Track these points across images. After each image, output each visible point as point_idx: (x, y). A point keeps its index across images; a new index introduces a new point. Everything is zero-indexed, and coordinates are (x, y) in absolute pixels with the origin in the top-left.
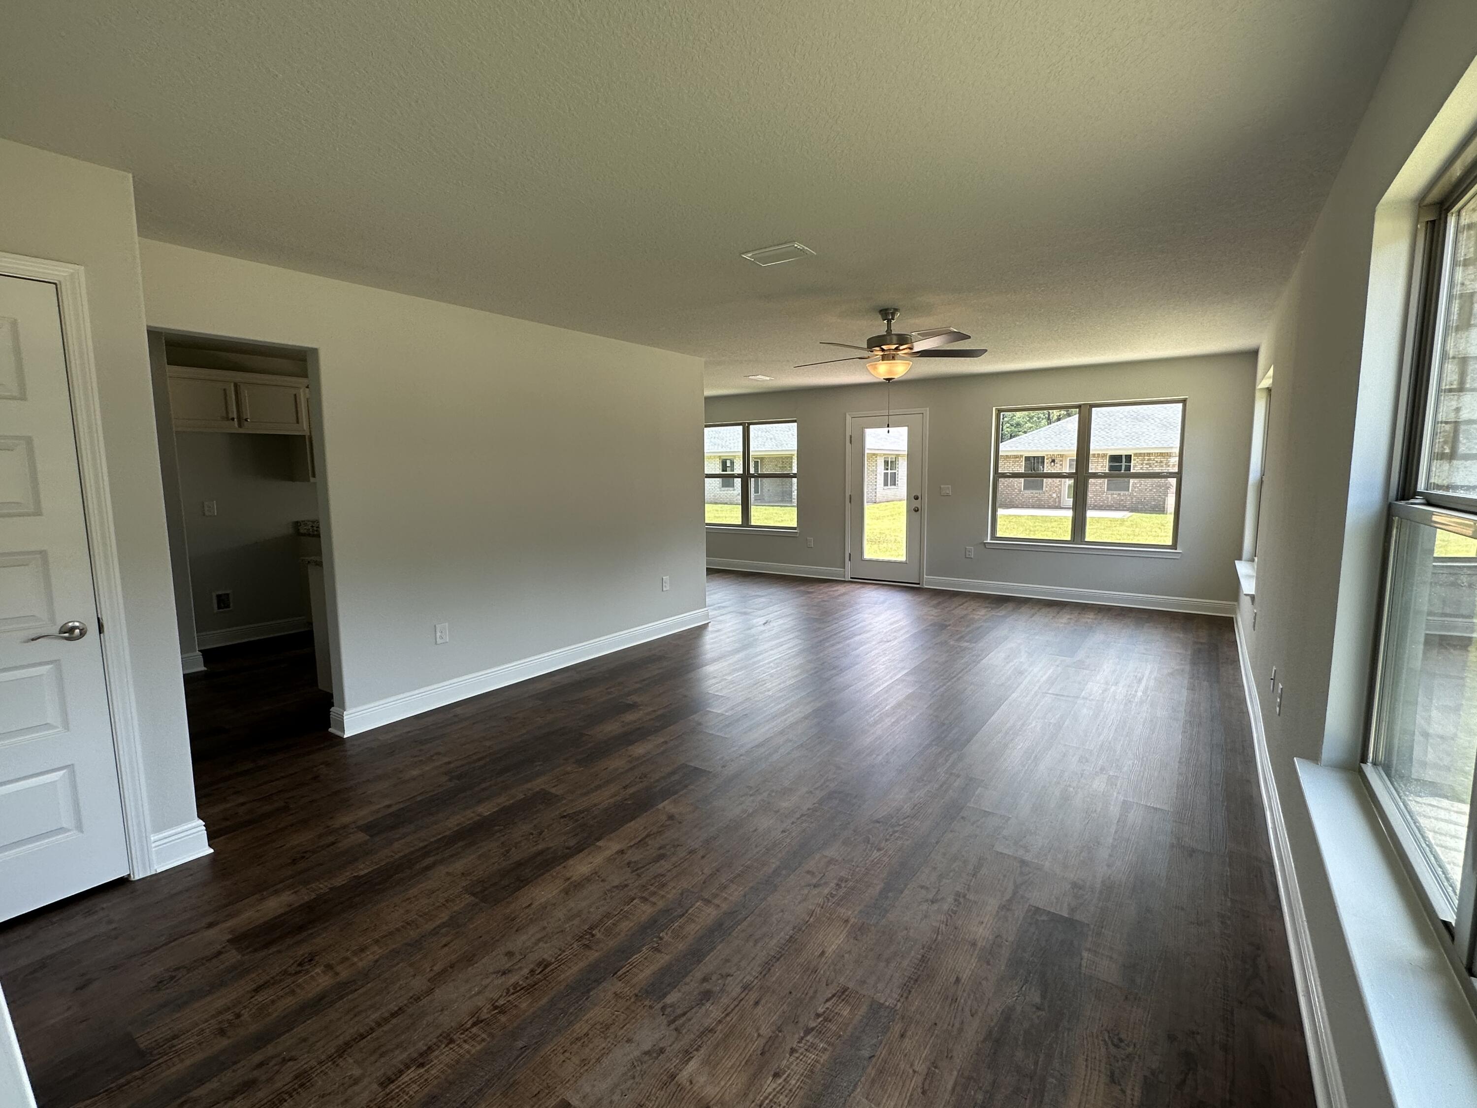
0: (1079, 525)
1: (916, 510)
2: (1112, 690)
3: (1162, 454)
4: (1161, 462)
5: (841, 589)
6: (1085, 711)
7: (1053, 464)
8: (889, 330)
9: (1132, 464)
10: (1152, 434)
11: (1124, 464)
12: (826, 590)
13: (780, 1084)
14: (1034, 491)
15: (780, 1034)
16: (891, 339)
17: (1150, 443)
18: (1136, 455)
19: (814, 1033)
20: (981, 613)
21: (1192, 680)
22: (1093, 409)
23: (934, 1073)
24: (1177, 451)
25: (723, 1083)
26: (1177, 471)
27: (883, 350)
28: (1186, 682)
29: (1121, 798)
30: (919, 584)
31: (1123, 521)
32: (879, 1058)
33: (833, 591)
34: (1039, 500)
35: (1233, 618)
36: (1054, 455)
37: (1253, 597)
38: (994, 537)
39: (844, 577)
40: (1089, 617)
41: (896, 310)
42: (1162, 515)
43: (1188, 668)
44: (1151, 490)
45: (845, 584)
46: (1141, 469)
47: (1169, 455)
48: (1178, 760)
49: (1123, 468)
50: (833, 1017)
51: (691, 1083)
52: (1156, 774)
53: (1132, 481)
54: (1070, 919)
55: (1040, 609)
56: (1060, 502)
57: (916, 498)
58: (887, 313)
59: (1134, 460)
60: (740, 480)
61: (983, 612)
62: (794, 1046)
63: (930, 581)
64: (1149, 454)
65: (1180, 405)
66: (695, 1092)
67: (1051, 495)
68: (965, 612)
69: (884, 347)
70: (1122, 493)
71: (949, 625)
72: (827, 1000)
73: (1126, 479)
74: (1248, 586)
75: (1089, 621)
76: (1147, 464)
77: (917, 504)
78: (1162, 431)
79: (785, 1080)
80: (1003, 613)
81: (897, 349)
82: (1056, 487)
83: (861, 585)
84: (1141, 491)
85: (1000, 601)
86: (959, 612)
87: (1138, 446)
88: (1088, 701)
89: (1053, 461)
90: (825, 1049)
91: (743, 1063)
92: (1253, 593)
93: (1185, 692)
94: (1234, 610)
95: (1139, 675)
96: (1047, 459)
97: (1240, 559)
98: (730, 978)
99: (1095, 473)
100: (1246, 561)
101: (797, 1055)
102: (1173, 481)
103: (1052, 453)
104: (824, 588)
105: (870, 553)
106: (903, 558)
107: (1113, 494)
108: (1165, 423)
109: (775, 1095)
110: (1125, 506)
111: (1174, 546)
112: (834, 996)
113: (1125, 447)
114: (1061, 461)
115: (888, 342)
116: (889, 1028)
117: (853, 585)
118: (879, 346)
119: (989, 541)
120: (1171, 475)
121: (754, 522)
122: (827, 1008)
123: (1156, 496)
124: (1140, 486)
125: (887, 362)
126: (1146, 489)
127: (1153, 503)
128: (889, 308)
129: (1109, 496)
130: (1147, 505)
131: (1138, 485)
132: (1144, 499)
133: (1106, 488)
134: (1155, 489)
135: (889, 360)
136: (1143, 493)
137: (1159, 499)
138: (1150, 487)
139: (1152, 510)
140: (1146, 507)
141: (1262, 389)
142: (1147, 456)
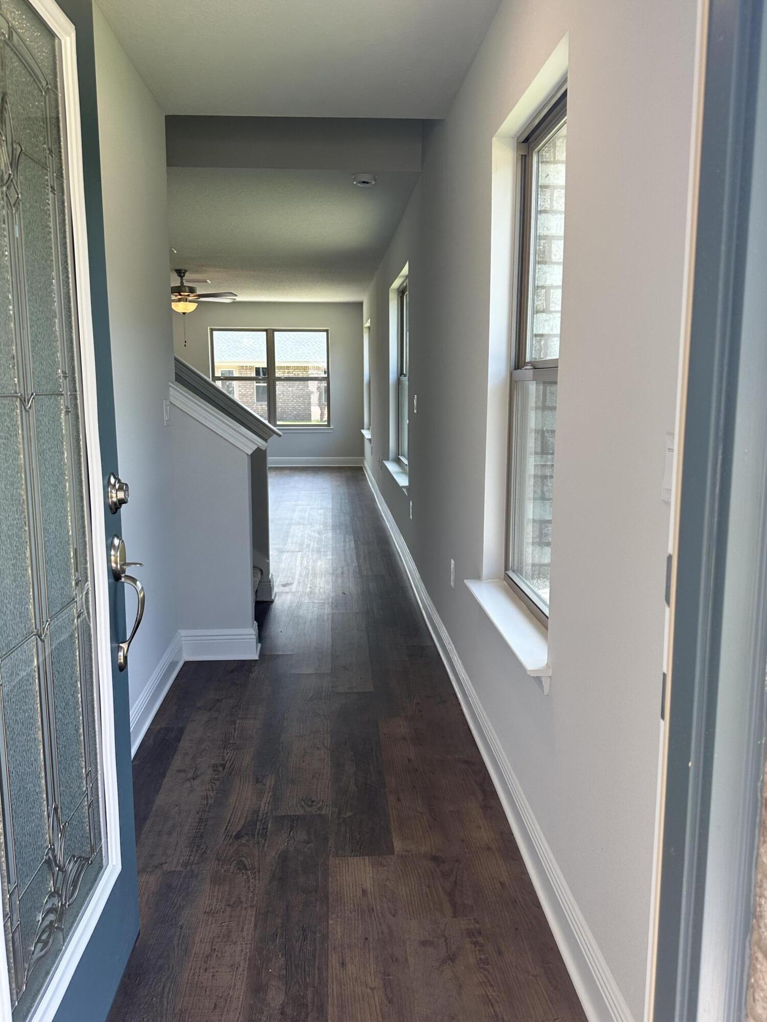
0: (272, 414)
8: (182, 282)
16: (185, 289)
22: (275, 332)
26: (325, 376)
35: (363, 466)
41: (186, 271)
58: (180, 273)
65: (324, 333)
69: (182, 294)
81: (188, 295)
92: (370, 439)
94: (362, 462)
97: (364, 427)
99: (279, 378)
100: (367, 429)
111: (329, 425)
115: (184, 291)
118: (178, 293)
123: (297, 407)
124: (283, 397)
125: (182, 302)
126: (288, 400)
127: (295, 413)
128: (182, 270)
129: (259, 406)
130: (290, 415)
131: (282, 396)
132: (288, 409)
133: (255, 400)
134: (295, 401)
135: (184, 301)
136: (285, 404)
137: (299, 408)
138: (292, 399)
139: (296, 419)
140: (289, 416)
141: (366, 327)
142: (287, 369)
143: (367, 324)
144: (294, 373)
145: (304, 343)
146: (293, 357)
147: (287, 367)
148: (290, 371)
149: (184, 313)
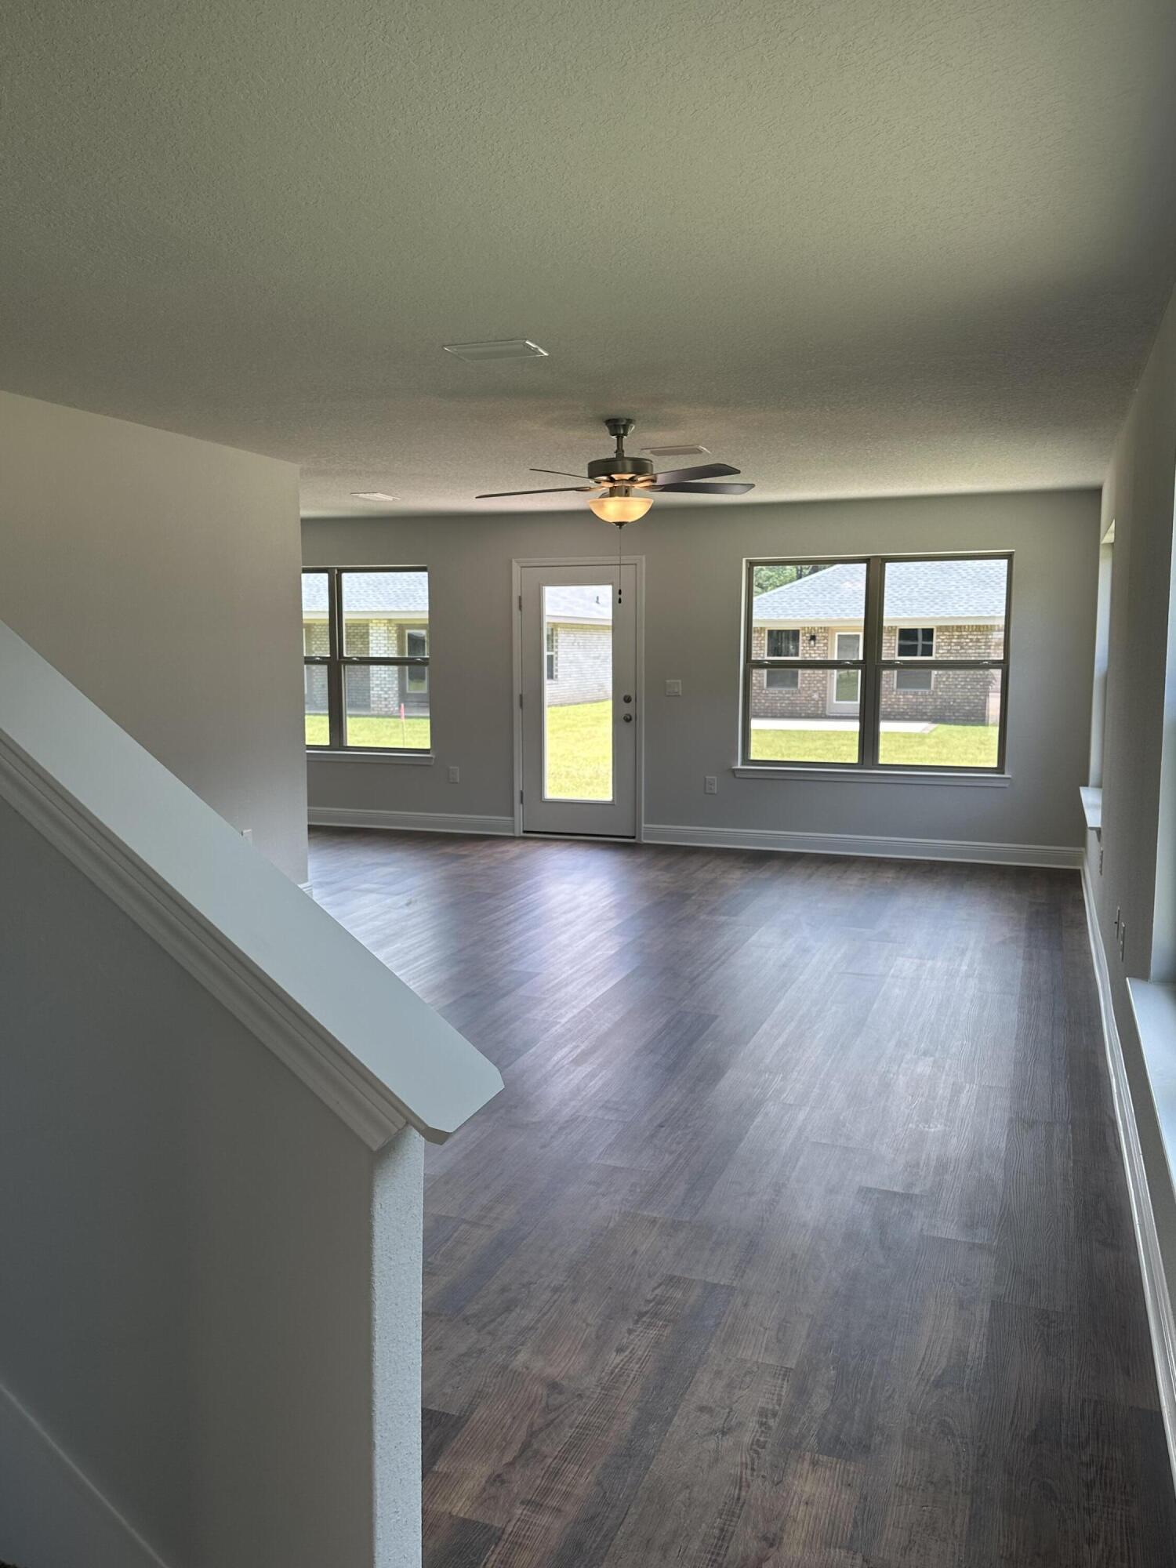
0: (869, 741)
1: (628, 719)
2: (928, 966)
3: (978, 628)
4: (978, 641)
5: (514, 849)
6: (897, 991)
7: (812, 642)
8: (620, 450)
9: (934, 643)
10: (963, 595)
11: (920, 643)
12: (488, 851)
13: (626, 1356)
14: (784, 690)
15: (612, 1321)
16: (624, 466)
17: (961, 609)
18: (940, 628)
19: (648, 1315)
20: (735, 877)
21: (1027, 949)
22: (887, 564)
23: (785, 1327)
24: (1002, 623)
25: (563, 1364)
26: (1002, 658)
27: (612, 480)
28: (1021, 951)
29: (951, 1080)
30: (634, 837)
31: (922, 737)
32: (725, 1325)
33: (503, 852)
34: (792, 704)
35: (1079, 870)
36: (813, 628)
37: (1098, 831)
38: (746, 760)
39: (513, 831)
40: (889, 875)
41: (630, 421)
42: (981, 727)
43: (1023, 934)
44: (963, 687)
45: (517, 842)
46: (949, 651)
47: (989, 629)
48: (1014, 1037)
49: (920, 648)
50: (666, 1300)
51: (527, 1368)
52: (989, 1053)
53: (935, 672)
54: (906, 1194)
55: (818, 867)
56: (824, 707)
57: (627, 700)
58: (617, 426)
59: (938, 636)
60: (325, 668)
61: (737, 874)
62: (631, 1327)
63: (652, 831)
64: (959, 628)
65: (1004, 562)
66: (534, 1375)
67: (810, 696)
68: (713, 875)
69: (614, 476)
70: (920, 691)
71: (693, 894)
72: (655, 1288)
73: (927, 671)
74: (1093, 818)
75: (889, 881)
76: (957, 644)
77: (628, 709)
78: (978, 590)
79: (631, 1352)
80: (767, 874)
81: (632, 480)
82: (819, 681)
83: (539, 844)
84: (948, 687)
85: (759, 859)
86: (704, 875)
87: (943, 615)
88: (900, 980)
89: (813, 638)
90: (666, 1326)
91: (579, 1347)
92: (1099, 825)
93: (1020, 964)
94: (1080, 858)
95: (962, 946)
96: (804, 635)
97: (1086, 785)
98: (533, 1287)
99: (887, 662)
100: (1093, 786)
101: (636, 1334)
102: (997, 673)
103: (810, 625)
104: (483, 849)
105: (553, 790)
106: (608, 797)
107: (906, 693)
108: (983, 577)
109: (624, 1365)
110: (925, 713)
111: (1000, 768)
112: (660, 1284)
113: (923, 615)
114: (826, 638)
115: (620, 470)
116: (729, 1302)
117: (531, 844)
118: (608, 475)
119: (739, 766)
120: (995, 664)
121: (351, 740)
122: (657, 1295)
123: (972, 697)
124: (947, 681)
125: (617, 498)
126: (956, 685)
127: (967, 708)
128: (621, 420)
129: (901, 697)
130: (958, 711)
131: (944, 679)
132: (954, 702)
133: (895, 684)
134: (969, 687)
135: (620, 496)
136: (951, 694)
137: (976, 701)
138: (963, 683)
139: (968, 720)
140: (957, 714)
141: (1105, 544)
142: (957, 631)
143: (1108, 537)
144: (970, 637)
145: (993, 584)
146: (971, 609)
147: (958, 627)
148: (964, 633)
149: (620, 524)
